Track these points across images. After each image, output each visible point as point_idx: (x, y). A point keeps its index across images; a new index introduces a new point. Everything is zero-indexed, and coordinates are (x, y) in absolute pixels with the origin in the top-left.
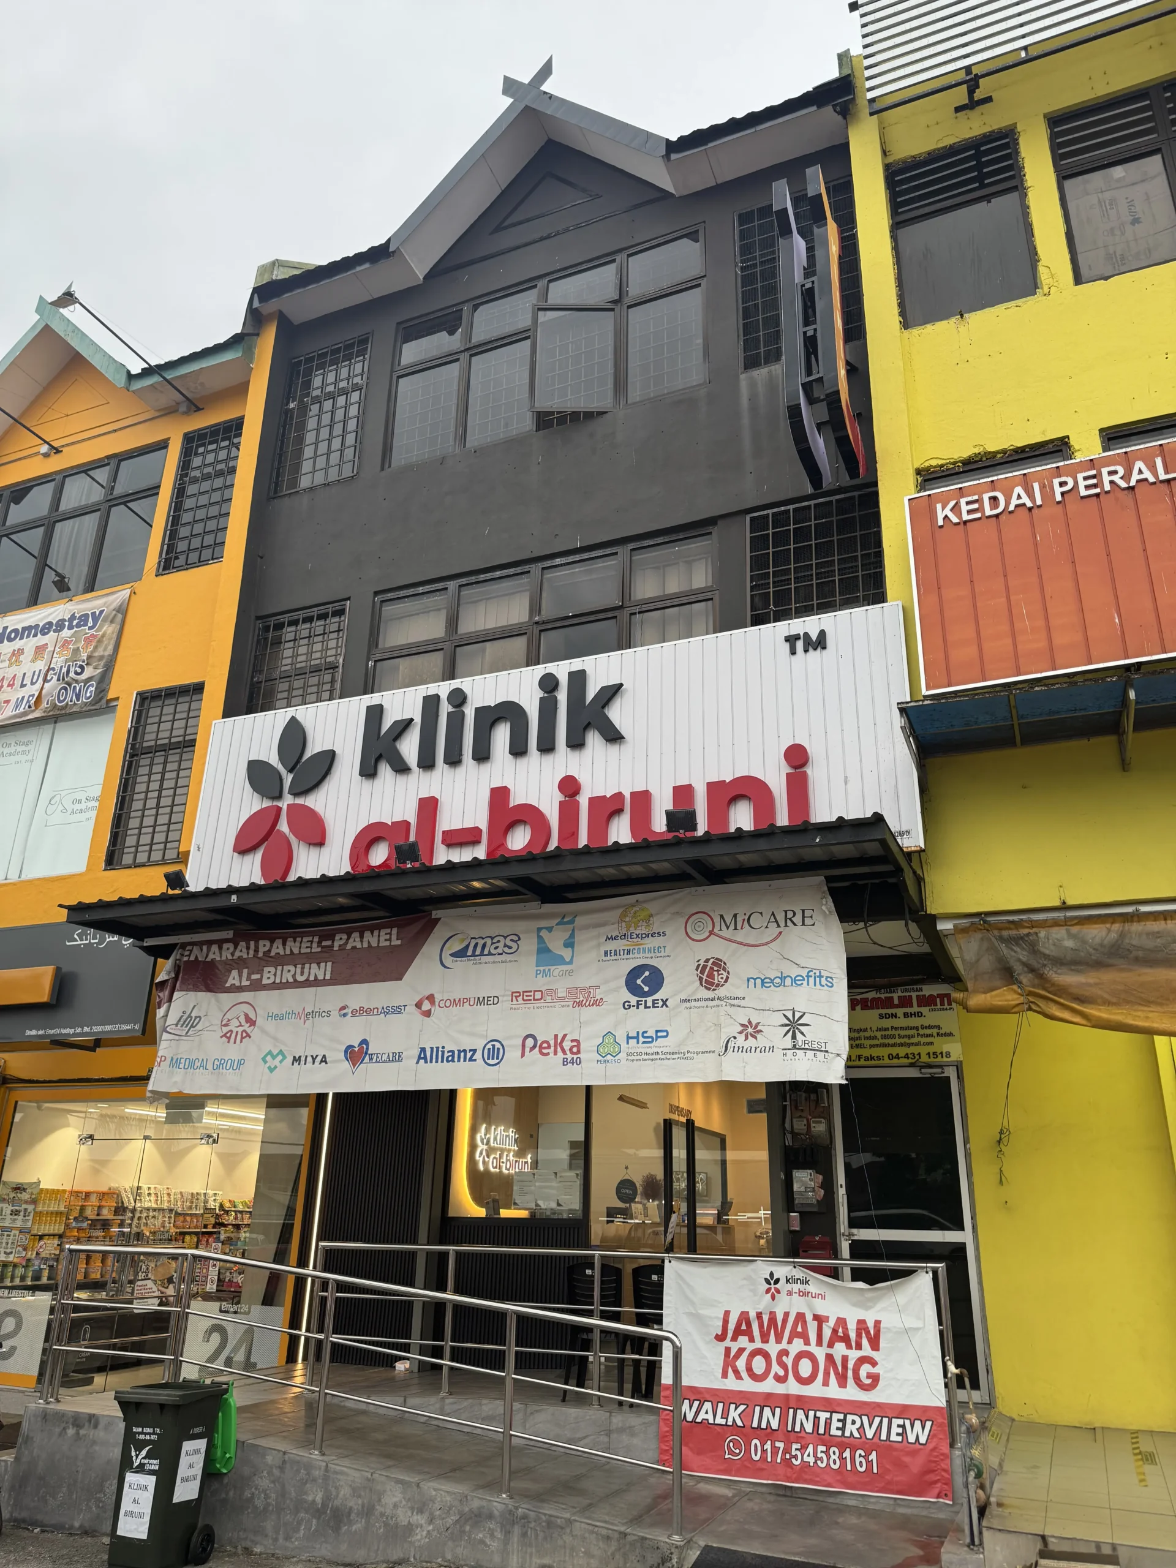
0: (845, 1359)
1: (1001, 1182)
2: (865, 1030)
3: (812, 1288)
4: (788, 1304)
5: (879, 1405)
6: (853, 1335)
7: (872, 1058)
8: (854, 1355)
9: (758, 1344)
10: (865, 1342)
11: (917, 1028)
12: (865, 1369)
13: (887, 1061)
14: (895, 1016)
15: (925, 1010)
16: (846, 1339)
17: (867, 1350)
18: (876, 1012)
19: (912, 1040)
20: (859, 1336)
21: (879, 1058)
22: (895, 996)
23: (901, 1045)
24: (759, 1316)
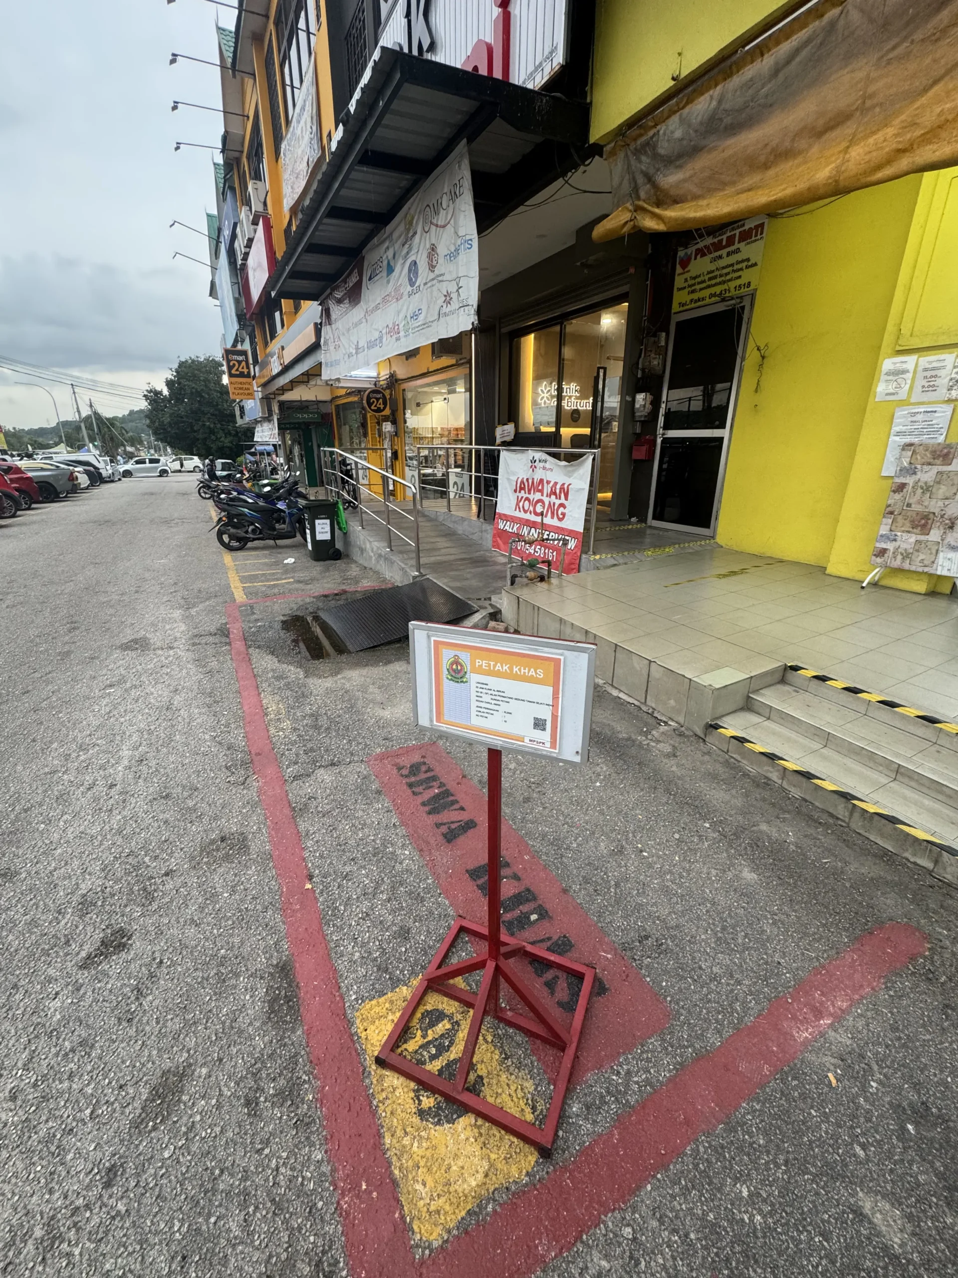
0: (554, 504)
1: (756, 391)
2: (700, 276)
3: (548, 465)
4: (539, 475)
5: (563, 529)
6: (558, 491)
7: (699, 300)
8: (558, 502)
9: (527, 495)
10: (563, 496)
11: (732, 265)
12: (561, 510)
13: (708, 301)
14: (720, 257)
15: (742, 245)
16: (555, 494)
17: (563, 500)
18: (707, 258)
19: (728, 277)
20: (560, 492)
21: (703, 299)
22: (724, 237)
23: (720, 283)
24: (527, 480)
